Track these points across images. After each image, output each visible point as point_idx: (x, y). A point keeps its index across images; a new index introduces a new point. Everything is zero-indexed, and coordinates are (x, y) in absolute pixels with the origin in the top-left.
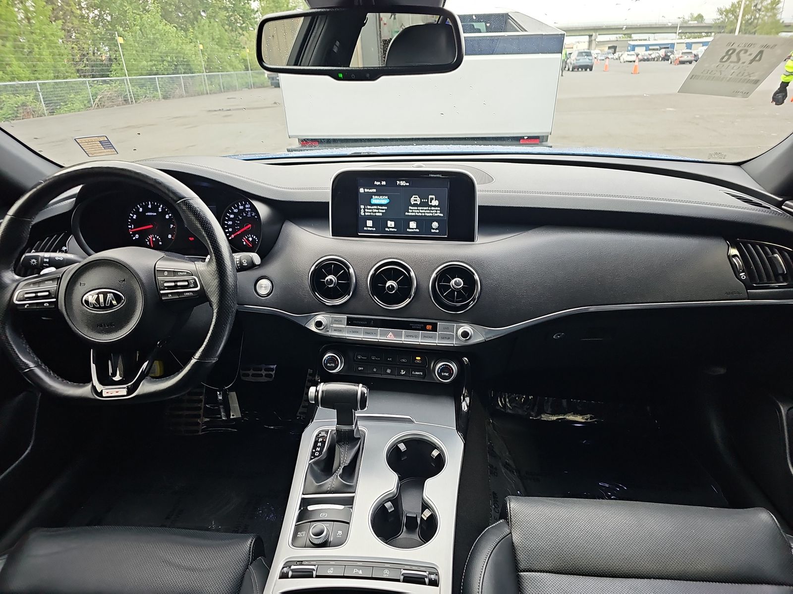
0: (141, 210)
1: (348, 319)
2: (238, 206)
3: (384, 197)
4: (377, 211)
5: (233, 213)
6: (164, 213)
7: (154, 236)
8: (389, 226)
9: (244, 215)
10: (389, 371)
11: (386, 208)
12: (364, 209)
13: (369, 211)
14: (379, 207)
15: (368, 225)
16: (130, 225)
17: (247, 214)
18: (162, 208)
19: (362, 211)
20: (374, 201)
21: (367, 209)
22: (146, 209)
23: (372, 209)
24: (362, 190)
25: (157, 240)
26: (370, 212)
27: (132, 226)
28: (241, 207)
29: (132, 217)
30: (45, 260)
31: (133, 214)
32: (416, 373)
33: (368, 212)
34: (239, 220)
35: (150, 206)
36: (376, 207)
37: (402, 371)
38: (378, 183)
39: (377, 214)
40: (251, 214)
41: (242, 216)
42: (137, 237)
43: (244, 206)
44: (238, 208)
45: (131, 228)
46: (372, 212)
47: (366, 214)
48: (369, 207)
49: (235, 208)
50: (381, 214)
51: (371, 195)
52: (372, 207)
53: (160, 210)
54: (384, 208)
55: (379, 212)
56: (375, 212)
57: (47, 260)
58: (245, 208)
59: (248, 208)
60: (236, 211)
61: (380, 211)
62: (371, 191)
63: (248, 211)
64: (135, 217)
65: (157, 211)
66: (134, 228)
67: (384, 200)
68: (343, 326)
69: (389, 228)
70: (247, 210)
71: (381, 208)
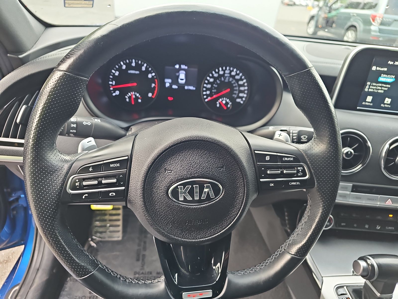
0: (124, 67)
1: (354, 186)
2: (219, 70)
3: (391, 76)
4: (380, 88)
5: (213, 77)
6: (147, 72)
8: (385, 102)
9: (223, 80)
10: (367, 226)
11: (389, 86)
12: (369, 86)
13: (373, 87)
14: (383, 85)
15: (367, 100)
16: (111, 81)
17: (225, 79)
18: (146, 67)
19: (367, 87)
20: (381, 79)
21: (373, 86)
22: (129, 67)
23: (377, 86)
24: (374, 68)
25: (137, 98)
26: (374, 89)
27: (113, 83)
28: (221, 73)
29: (114, 74)
30: (72, 125)
31: (115, 71)
32: (390, 228)
33: (372, 89)
34: (217, 84)
35: (133, 64)
36: (380, 85)
37: (378, 226)
38: (392, 63)
39: (379, 91)
40: (229, 79)
41: (221, 81)
42: (117, 93)
43: (224, 71)
44: (218, 73)
45: (112, 85)
46: (376, 89)
47: (370, 90)
48: (374, 84)
49: (216, 73)
50: (382, 92)
51: (380, 73)
52: (378, 85)
53: (144, 69)
54: (387, 86)
55: (382, 90)
56: (378, 90)
57: (75, 126)
58: (224, 73)
59: (227, 73)
60: (216, 75)
61: (383, 88)
62: (382, 69)
63: (226, 77)
64: (117, 74)
65: (140, 69)
66: (116, 85)
67: (390, 79)
68: (348, 193)
69: (384, 104)
70: (226, 75)
71: (385, 85)
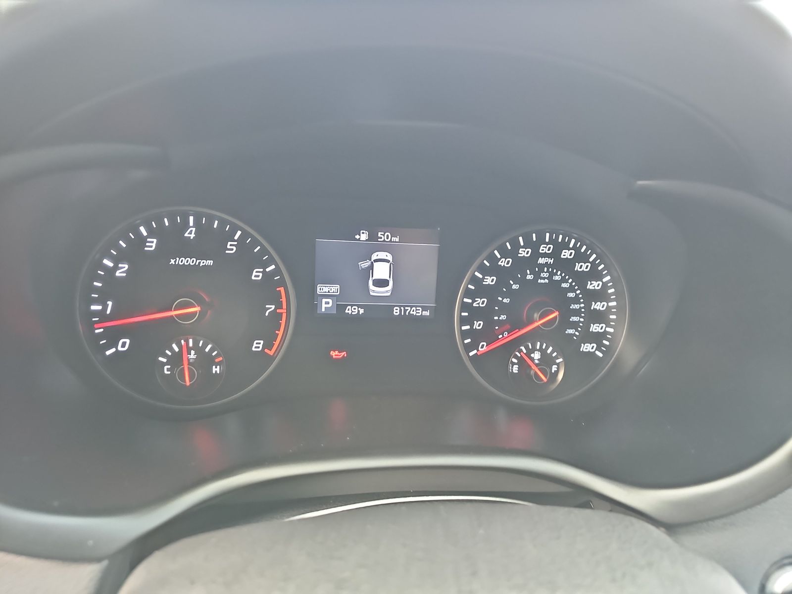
0: (152, 244)
2: (516, 246)
5: (494, 269)
6: (246, 259)
7: (196, 343)
9: (529, 277)
16: (96, 302)
17: (537, 276)
18: (242, 241)
22: (173, 244)
27: (105, 307)
28: (524, 253)
29: (111, 271)
31: (117, 261)
34: (510, 293)
35: (191, 234)
40: (552, 274)
41: (523, 282)
42: (124, 344)
43: (535, 247)
44: (513, 254)
45: (101, 314)
49: (505, 254)
58: (536, 254)
59: (545, 255)
60: (505, 263)
63: (542, 267)
64: (122, 272)
65: (218, 253)
66: (115, 314)
70: (541, 261)
